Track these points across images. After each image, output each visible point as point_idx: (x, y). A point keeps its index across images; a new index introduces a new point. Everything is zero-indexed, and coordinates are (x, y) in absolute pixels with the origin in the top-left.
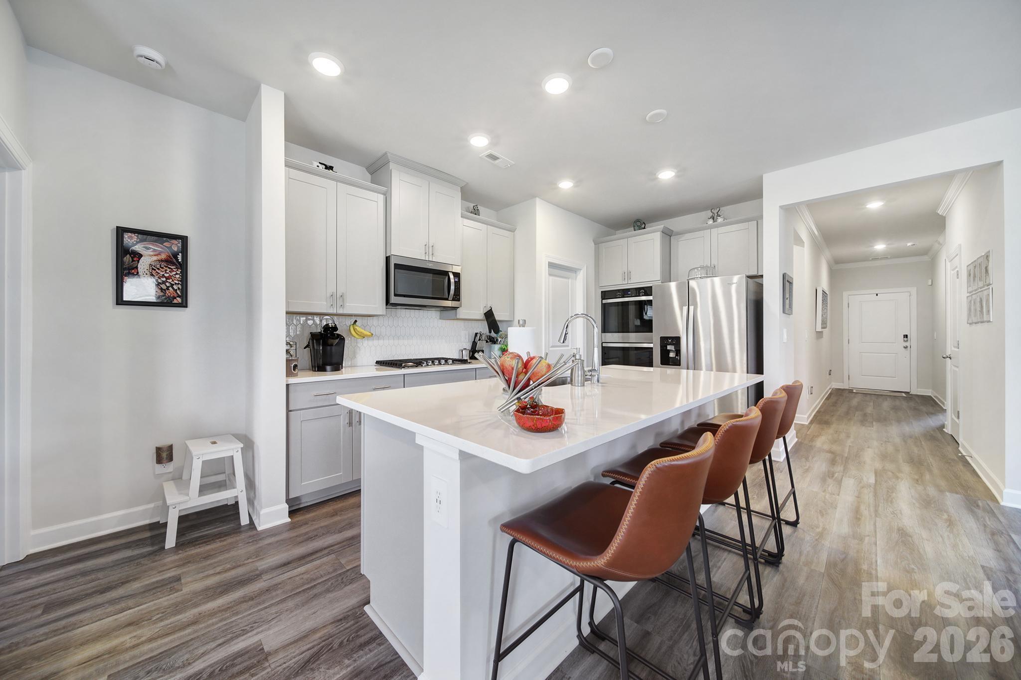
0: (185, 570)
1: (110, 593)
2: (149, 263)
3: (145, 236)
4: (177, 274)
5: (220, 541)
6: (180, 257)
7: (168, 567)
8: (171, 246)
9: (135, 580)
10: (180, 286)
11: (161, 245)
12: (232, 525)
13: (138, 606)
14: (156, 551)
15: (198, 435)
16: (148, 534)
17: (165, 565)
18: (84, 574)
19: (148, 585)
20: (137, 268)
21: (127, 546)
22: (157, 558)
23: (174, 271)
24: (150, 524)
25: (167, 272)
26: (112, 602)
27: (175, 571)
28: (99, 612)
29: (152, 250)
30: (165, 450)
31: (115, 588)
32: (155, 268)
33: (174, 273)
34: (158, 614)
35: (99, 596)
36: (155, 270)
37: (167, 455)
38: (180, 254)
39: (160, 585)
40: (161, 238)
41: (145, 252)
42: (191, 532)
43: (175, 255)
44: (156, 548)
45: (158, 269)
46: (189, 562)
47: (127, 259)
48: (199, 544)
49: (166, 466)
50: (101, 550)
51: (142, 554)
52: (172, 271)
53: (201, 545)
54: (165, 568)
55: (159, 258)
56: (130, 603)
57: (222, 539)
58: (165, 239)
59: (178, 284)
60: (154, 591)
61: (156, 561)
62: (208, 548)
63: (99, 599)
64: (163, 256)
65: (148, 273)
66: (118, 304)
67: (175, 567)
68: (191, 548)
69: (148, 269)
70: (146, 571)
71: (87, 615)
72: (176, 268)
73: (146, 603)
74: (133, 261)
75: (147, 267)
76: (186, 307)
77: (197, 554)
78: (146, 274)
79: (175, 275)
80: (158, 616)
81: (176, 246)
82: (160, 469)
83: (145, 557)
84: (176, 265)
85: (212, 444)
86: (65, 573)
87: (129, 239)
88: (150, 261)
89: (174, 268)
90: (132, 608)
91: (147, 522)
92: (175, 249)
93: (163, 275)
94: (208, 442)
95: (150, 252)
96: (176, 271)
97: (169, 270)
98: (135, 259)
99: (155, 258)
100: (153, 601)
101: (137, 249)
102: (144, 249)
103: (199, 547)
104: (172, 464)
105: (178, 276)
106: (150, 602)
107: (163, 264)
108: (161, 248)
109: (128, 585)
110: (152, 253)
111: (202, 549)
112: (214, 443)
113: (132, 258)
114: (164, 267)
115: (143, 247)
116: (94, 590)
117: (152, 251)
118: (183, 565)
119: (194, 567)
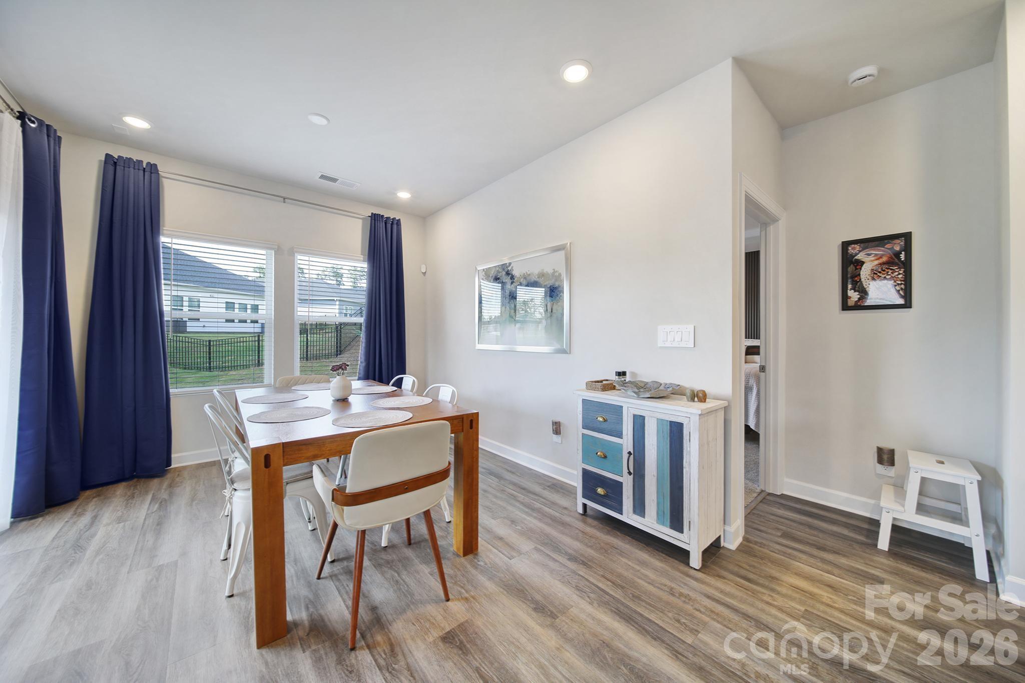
0: (891, 578)
1: (823, 553)
2: (870, 269)
3: (867, 244)
4: (899, 274)
5: (940, 578)
6: (903, 256)
7: (875, 565)
8: (893, 247)
9: (844, 556)
10: (903, 286)
11: (883, 249)
12: (963, 570)
13: (841, 578)
14: (868, 544)
15: (924, 449)
16: (866, 526)
17: (872, 561)
18: (811, 527)
19: (853, 567)
20: (859, 275)
21: (846, 526)
22: (867, 551)
23: (896, 272)
24: (870, 519)
25: (889, 273)
26: (823, 560)
27: (880, 572)
28: (812, 560)
29: (873, 255)
30: (886, 452)
31: (827, 551)
32: (876, 272)
33: (897, 273)
34: (854, 596)
35: (815, 549)
36: (876, 274)
37: (888, 458)
38: (903, 253)
39: (863, 574)
40: (882, 241)
41: (867, 258)
42: (908, 548)
43: (897, 255)
44: (869, 541)
45: (880, 272)
46: (897, 574)
47: (851, 268)
48: (913, 564)
49: (887, 469)
50: (826, 517)
51: (855, 539)
52: (894, 271)
53: (915, 567)
54: (871, 563)
55: (881, 261)
56: (836, 571)
57: (944, 577)
58: (886, 241)
59: (902, 284)
60: (857, 576)
61: (865, 552)
62: (923, 574)
63: (815, 552)
64: (884, 259)
65: (870, 278)
66: (843, 309)
67: (881, 569)
68: (903, 563)
69: (870, 274)
70: (854, 555)
71: (804, 557)
72: (899, 268)
73: (847, 580)
74: (856, 269)
75: (869, 272)
76: (910, 307)
77: (908, 573)
78: (868, 279)
79: (897, 275)
80: (853, 598)
81: (897, 246)
82: (880, 469)
83: (858, 543)
84: (899, 265)
85: (938, 463)
86: (800, 519)
87: (851, 250)
88: (871, 266)
89: (897, 269)
90: (835, 576)
91: (867, 515)
92: (897, 248)
93: (885, 277)
94: (934, 459)
95: (871, 258)
96: (898, 271)
97: (890, 271)
98: (858, 267)
99: (876, 262)
100: (853, 583)
101: (859, 258)
102: (866, 256)
103: (913, 568)
104: (894, 469)
105: (900, 276)
106: (851, 582)
107: (884, 267)
108: (883, 251)
109: (837, 556)
110: (873, 258)
111: (915, 571)
112: (942, 463)
113: (856, 266)
114: (886, 270)
115: (865, 254)
116: (814, 543)
117: (874, 257)
118: (891, 573)
119: (901, 582)
